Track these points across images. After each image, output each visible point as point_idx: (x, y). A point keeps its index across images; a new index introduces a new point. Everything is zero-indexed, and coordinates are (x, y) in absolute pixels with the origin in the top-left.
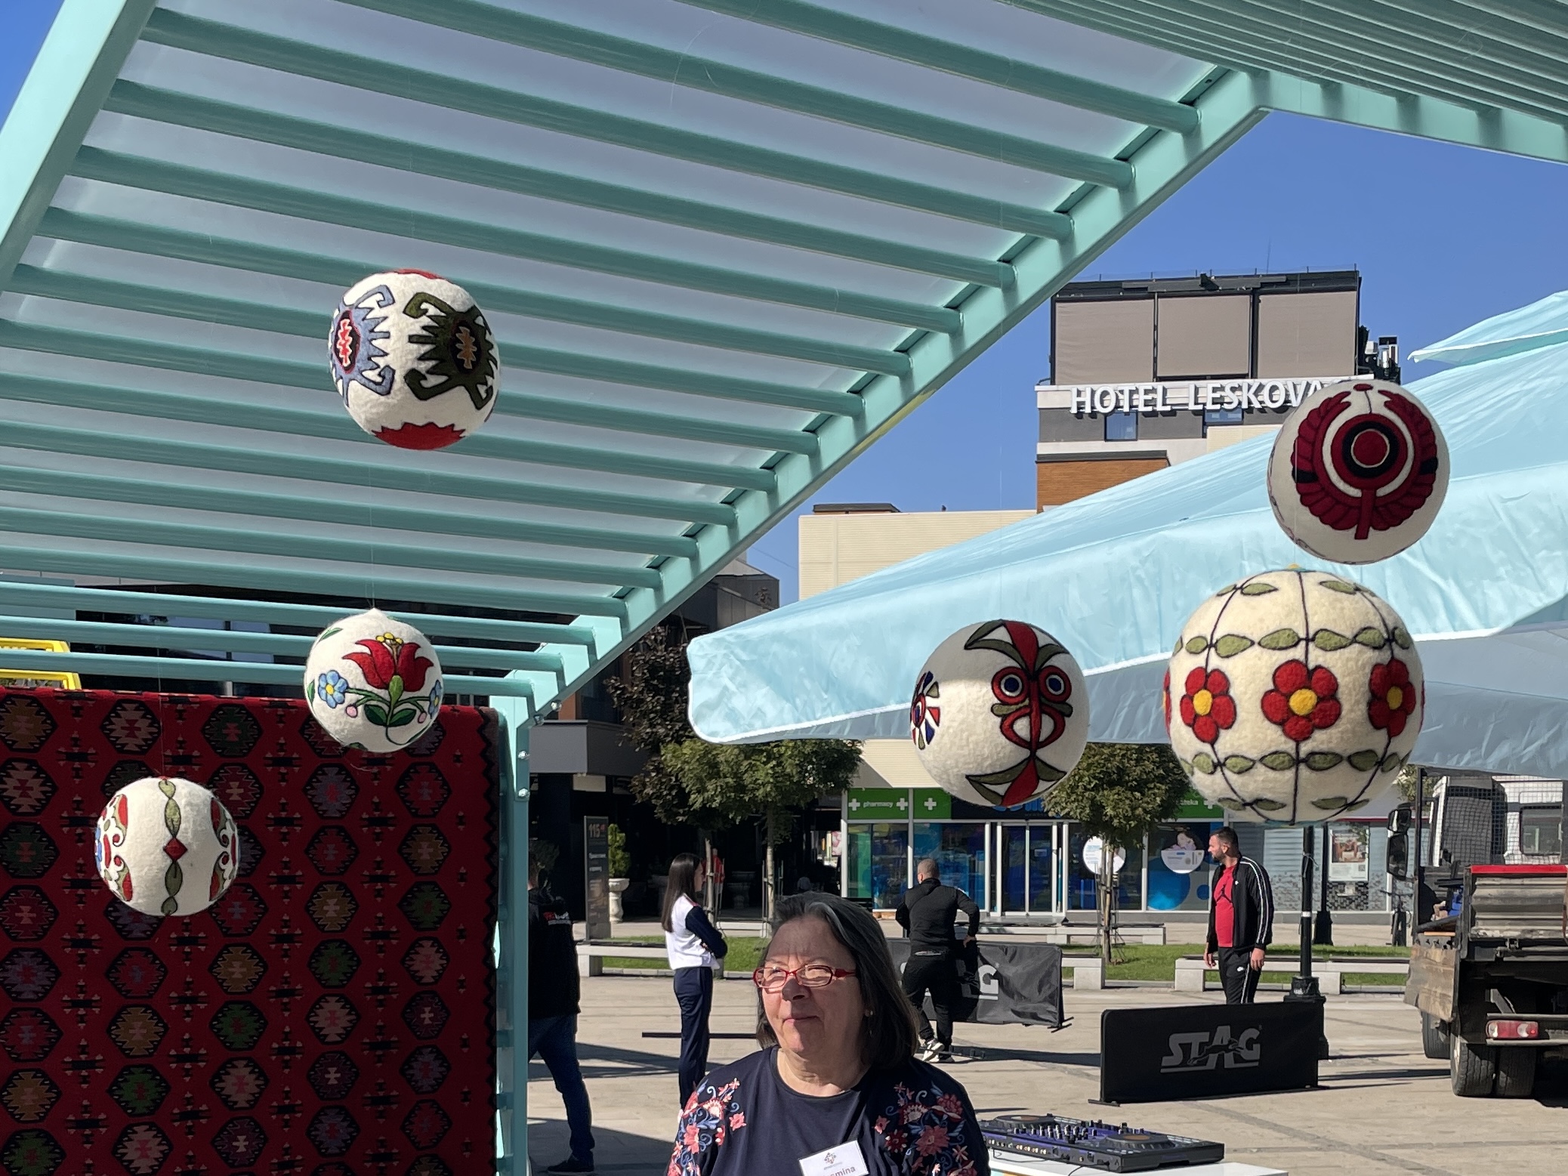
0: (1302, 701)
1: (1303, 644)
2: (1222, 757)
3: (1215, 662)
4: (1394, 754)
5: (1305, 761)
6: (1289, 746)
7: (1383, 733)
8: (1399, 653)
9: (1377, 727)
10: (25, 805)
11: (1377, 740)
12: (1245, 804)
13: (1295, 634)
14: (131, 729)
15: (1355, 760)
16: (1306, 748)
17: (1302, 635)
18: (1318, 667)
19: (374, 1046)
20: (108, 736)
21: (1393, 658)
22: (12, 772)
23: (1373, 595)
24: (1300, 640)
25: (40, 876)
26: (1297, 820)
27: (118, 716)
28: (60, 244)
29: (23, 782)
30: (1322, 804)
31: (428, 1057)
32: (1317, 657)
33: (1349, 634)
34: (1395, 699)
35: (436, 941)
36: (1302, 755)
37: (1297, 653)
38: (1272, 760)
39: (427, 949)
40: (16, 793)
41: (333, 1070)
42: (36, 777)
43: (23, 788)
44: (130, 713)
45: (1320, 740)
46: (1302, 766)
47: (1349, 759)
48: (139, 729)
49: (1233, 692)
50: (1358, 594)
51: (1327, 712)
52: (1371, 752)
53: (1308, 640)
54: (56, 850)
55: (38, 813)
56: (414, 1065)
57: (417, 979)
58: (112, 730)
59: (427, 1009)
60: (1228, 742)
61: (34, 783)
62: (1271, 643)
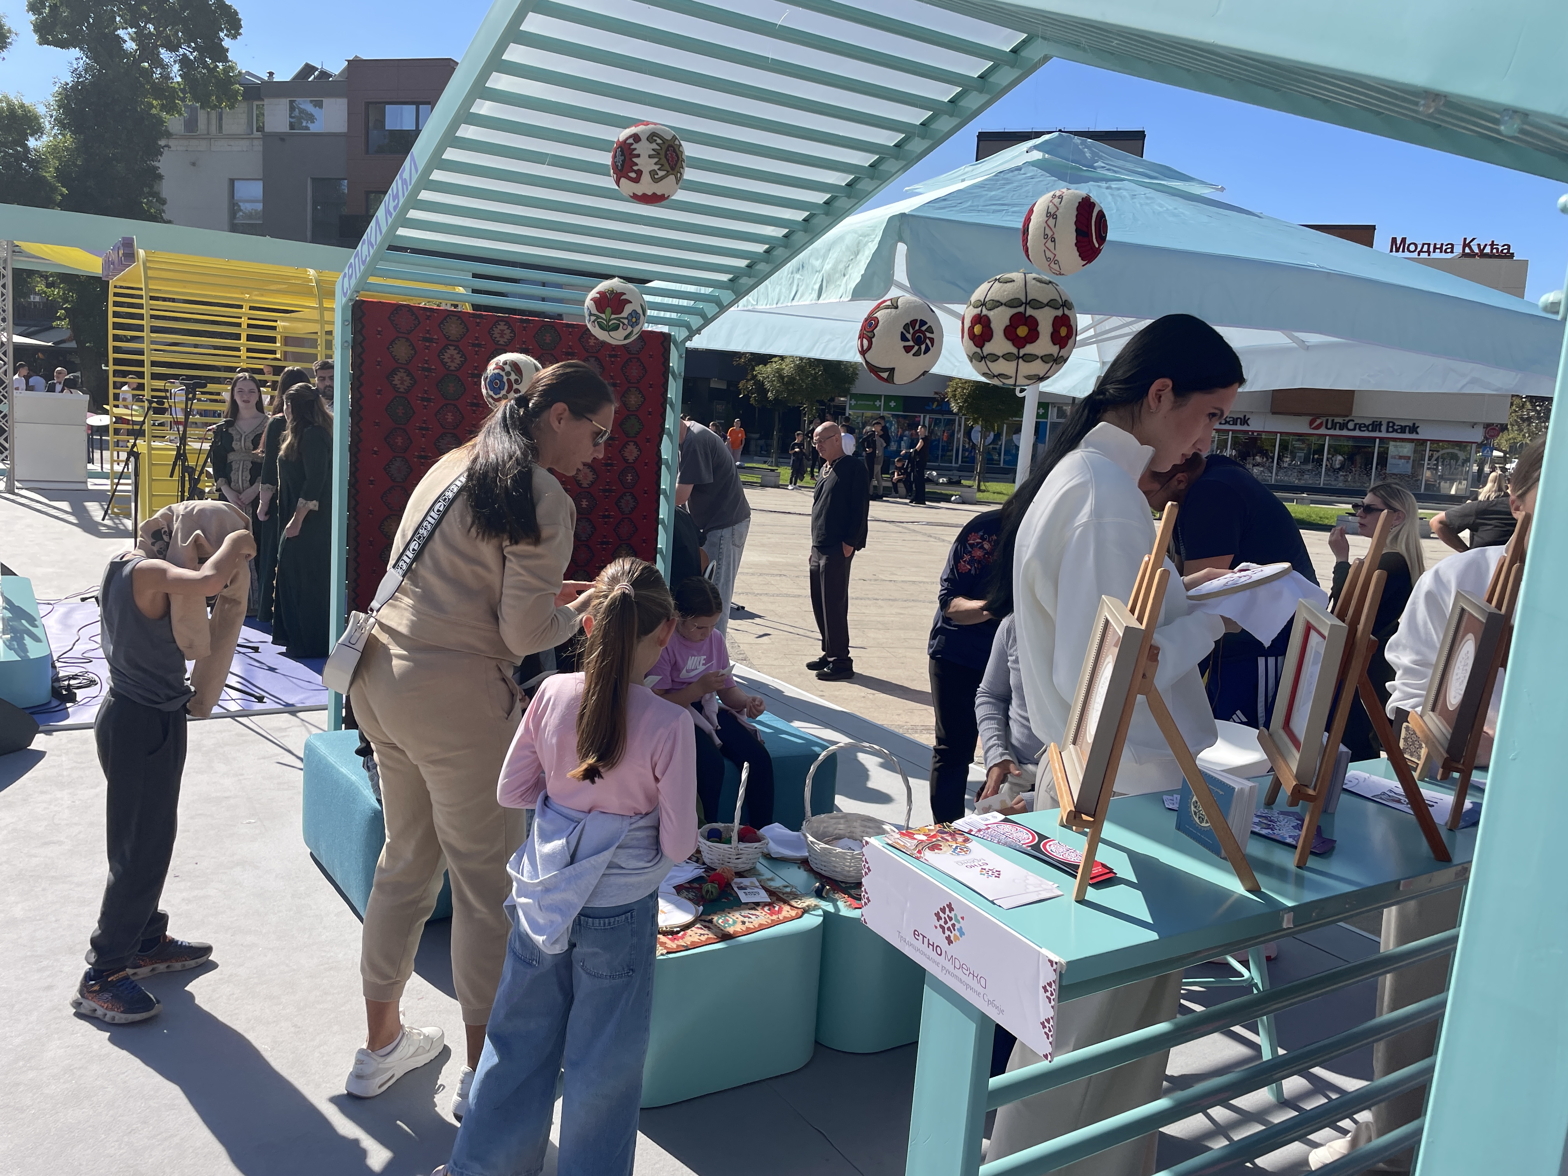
0: (1022, 331)
1: (1024, 305)
2: (985, 354)
3: (985, 312)
4: (1062, 357)
5: (1022, 357)
6: (1014, 350)
7: (1058, 346)
8: (1067, 312)
9: (1055, 344)
10: (453, 366)
11: (1054, 350)
12: (994, 376)
13: (1021, 300)
14: (502, 334)
15: (1044, 358)
16: (1022, 352)
17: (1024, 301)
18: (1030, 316)
19: (605, 491)
20: (491, 337)
21: (1064, 314)
22: (448, 351)
23: (1057, 285)
24: (1023, 303)
25: (457, 400)
26: (1017, 384)
27: (497, 328)
28: (488, 103)
29: (452, 355)
30: (1028, 377)
31: (628, 498)
32: (1030, 312)
33: (1045, 302)
34: (1063, 332)
35: (636, 444)
36: (1021, 355)
37: (1021, 309)
38: (1007, 357)
39: (631, 447)
40: (449, 360)
41: (584, 500)
42: (458, 353)
43: (452, 358)
44: (502, 326)
45: (1029, 349)
46: (1020, 360)
47: (1042, 357)
48: (505, 334)
49: (992, 325)
50: (1050, 285)
51: (1033, 337)
52: (1052, 355)
53: (1026, 304)
54: (465, 388)
55: (458, 370)
56: (622, 501)
57: (626, 461)
58: (493, 334)
59: (630, 475)
60: (989, 348)
61: (457, 356)
62: (1011, 303)
